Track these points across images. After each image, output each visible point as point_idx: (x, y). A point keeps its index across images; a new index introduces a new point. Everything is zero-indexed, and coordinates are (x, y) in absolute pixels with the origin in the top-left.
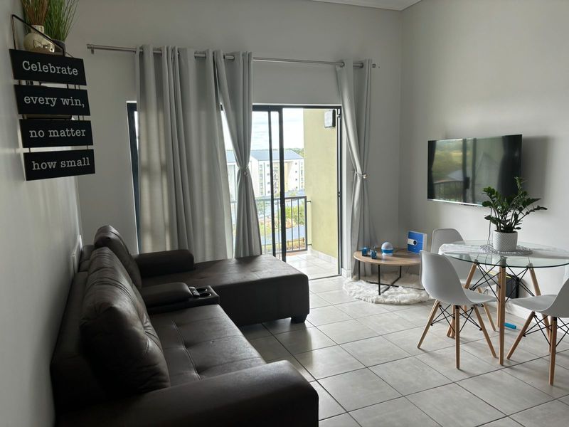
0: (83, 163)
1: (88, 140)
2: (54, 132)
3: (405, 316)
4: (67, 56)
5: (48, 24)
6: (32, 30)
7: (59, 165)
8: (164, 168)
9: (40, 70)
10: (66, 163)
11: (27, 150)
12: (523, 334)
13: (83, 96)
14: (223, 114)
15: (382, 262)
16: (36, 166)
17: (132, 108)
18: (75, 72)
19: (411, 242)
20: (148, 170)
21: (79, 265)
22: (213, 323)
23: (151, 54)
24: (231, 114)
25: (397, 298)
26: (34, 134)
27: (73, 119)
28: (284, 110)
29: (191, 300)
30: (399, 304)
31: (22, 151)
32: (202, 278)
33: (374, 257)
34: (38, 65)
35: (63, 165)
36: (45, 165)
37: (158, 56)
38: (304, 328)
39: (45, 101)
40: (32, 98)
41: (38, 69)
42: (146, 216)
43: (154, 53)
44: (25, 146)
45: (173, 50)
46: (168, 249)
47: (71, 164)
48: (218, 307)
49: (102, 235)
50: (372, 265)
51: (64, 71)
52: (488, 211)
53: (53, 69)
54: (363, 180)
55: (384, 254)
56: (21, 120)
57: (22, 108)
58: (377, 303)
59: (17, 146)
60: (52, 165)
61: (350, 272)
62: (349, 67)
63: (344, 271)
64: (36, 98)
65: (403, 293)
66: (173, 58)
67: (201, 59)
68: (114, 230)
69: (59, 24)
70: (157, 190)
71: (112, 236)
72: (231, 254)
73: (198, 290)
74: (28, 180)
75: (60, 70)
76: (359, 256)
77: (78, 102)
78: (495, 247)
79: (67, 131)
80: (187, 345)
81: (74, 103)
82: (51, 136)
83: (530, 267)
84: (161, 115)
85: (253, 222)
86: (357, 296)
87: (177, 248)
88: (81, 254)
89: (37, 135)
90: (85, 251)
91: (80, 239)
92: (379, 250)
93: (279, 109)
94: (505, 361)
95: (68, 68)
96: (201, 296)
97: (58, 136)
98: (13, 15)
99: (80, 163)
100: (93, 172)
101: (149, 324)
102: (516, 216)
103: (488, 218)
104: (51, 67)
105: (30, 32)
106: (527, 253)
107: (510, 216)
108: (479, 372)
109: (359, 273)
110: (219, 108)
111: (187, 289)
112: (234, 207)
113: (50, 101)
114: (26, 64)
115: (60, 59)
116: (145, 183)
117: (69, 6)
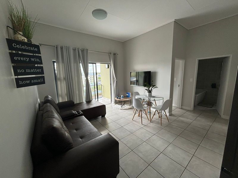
0: (40, 81)
1: (42, 73)
2: (28, 70)
3: (128, 112)
4: (32, 43)
5: (24, 33)
6: (17, 33)
7: (31, 82)
8: (64, 79)
9: (21, 48)
10: (34, 81)
11: (16, 77)
12: (154, 115)
13: (40, 58)
14: (81, 64)
15: (121, 100)
16: (21, 83)
17: (54, 62)
18: (36, 49)
19: (127, 95)
20: (60, 79)
21: (39, 108)
22: (82, 121)
23: (60, 47)
24: (83, 64)
25: (125, 108)
26: (19, 71)
27: (36, 66)
28: (97, 64)
29: (75, 115)
30: (126, 109)
31: (14, 77)
32: (77, 108)
33: (120, 99)
34: (20, 46)
35: (32, 81)
36: (24, 82)
37: (62, 48)
38: (105, 118)
39: (24, 59)
40: (18, 58)
41: (20, 47)
42: (60, 92)
43: (61, 47)
44: (15, 75)
45: (66, 47)
46: (66, 101)
47: (36, 81)
48: (83, 116)
49: (46, 99)
50: (119, 101)
51: (32, 49)
52: (146, 88)
53: (27, 48)
54: (116, 81)
55: (122, 98)
56: (13, 66)
57: (13, 61)
58: (121, 109)
59: (12, 75)
60: (28, 82)
61: (114, 102)
62: (112, 54)
63: (112, 102)
64: (20, 58)
65: (127, 106)
66: (66, 49)
67: (74, 50)
68: (50, 97)
69: (29, 33)
70: (63, 84)
71: (50, 99)
72: (84, 100)
73: (77, 112)
74: (17, 88)
75: (30, 48)
76: (116, 99)
77: (38, 60)
78: (148, 96)
79: (34, 70)
80: (76, 130)
81: (36, 60)
82: (27, 71)
83: (155, 100)
84: (63, 64)
85: (90, 92)
86: (116, 108)
87: (69, 100)
88: (39, 105)
89: (21, 71)
90: (41, 103)
91: (39, 100)
92: (121, 97)
93: (95, 63)
94: (151, 121)
95: (33, 48)
96: (78, 113)
97: (30, 71)
98: (8, 26)
99: (39, 81)
100: (44, 83)
101: (65, 127)
102: (151, 89)
103: (146, 89)
104: (26, 47)
105: (16, 34)
106: (154, 97)
107: (150, 89)
108: (146, 125)
109: (116, 102)
110: (80, 63)
111: (74, 112)
112: (85, 88)
113: (26, 59)
114: (14, 45)
115: (30, 44)
116: (59, 83)
117: (32, 28)
